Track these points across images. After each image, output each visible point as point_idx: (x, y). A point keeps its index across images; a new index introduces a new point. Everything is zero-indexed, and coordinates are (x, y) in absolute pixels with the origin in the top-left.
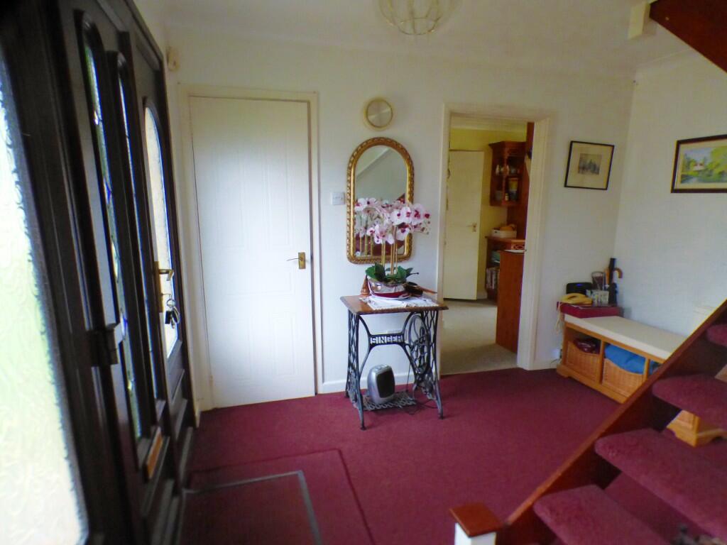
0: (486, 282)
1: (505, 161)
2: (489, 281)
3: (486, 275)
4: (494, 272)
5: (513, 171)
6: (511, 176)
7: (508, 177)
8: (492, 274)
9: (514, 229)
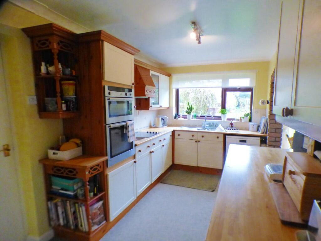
0: (50, 219)
1: (56, 57)
2: (54, 216)
3: (49, 210)
4: (59, 204)
5: (68, 71)
6: (65, 78)
7: (62, 79)
8: (56, 206)
9: (78, 146)
